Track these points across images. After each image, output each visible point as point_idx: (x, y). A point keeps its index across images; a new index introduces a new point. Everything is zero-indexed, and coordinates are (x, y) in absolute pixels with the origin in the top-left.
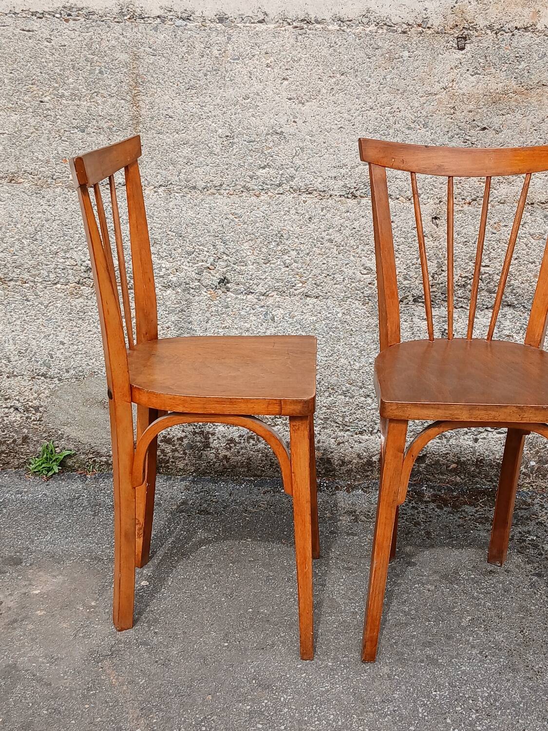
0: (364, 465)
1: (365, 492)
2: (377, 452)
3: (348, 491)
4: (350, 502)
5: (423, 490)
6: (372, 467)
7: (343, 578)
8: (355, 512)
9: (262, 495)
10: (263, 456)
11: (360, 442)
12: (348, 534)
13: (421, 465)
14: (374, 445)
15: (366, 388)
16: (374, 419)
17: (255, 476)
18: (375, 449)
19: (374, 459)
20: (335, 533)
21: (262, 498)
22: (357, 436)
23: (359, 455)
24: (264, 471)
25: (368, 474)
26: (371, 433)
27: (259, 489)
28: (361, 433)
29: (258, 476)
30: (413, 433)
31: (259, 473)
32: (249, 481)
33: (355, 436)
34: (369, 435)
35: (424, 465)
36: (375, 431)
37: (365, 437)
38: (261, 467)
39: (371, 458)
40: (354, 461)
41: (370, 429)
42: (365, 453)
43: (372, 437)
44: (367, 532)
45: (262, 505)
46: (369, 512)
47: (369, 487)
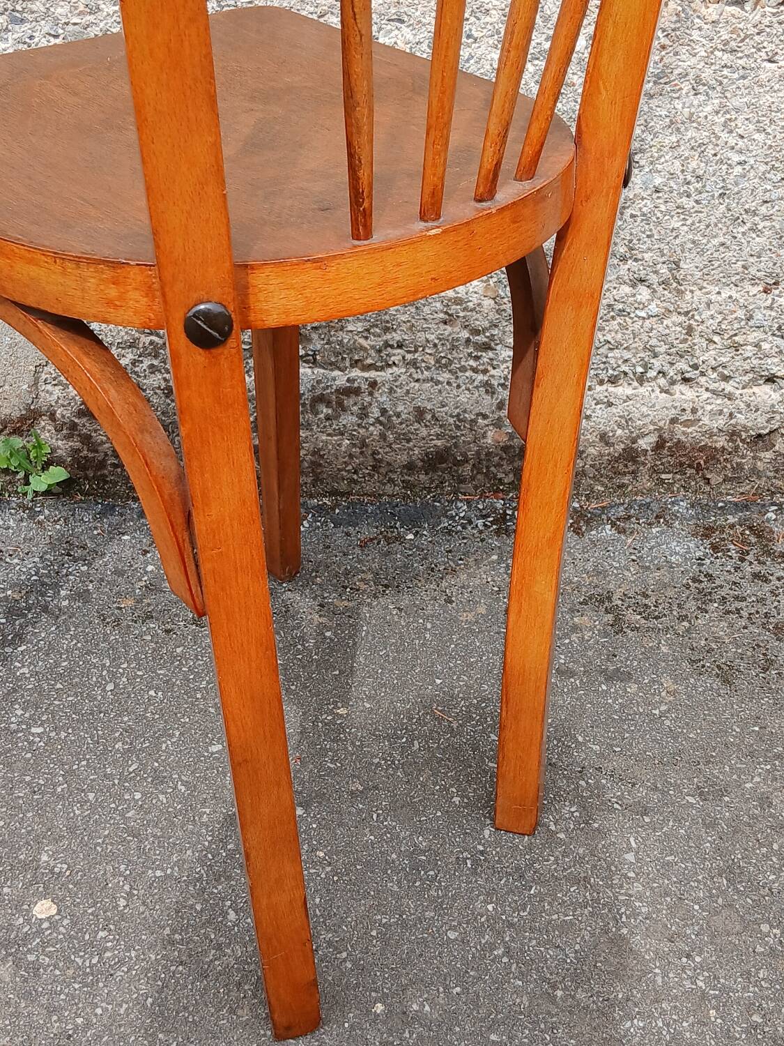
0: (617, 460)
1: (622, 531)
2: (652, 427)
3: (578, 531)
4: (589, 566)
5: (768, 520)
6: (635, 462)
7: (630, 849)
8: (609, 599)
9: (358, 551)
10: (354, 445)
11: (610, 404)
12: (610, 678)
13: (762, 455)
14: (644, 409)
15: (636, 260)
16: (653, 342)
17: (334, 493)
18: (648, 420)
19: (644, 444)
20: (572, 674)
21: (359, 561)
22: (604, 387)
23: (604, 438)
24: (355, 482)
25: (626, 480)
26: (641, 379)
27: (348, 534)
28: (613, 381)
29: (342, 494)
30: (751, 375)
31: (343, 486)
32: (320, 509)
33: (598, 388)
34: (635, 384)
35: (768, 455)
36: (651, 374)
37: (623, 390)
38: (348, 471)
39: (634, 441)
40: (591, 450)
41: (640, 369)
42: (619, 432)
43: (641, 390)
44: (656, 665)
45: (363, 587)
46: (647, 596)
47: (629, 517)
